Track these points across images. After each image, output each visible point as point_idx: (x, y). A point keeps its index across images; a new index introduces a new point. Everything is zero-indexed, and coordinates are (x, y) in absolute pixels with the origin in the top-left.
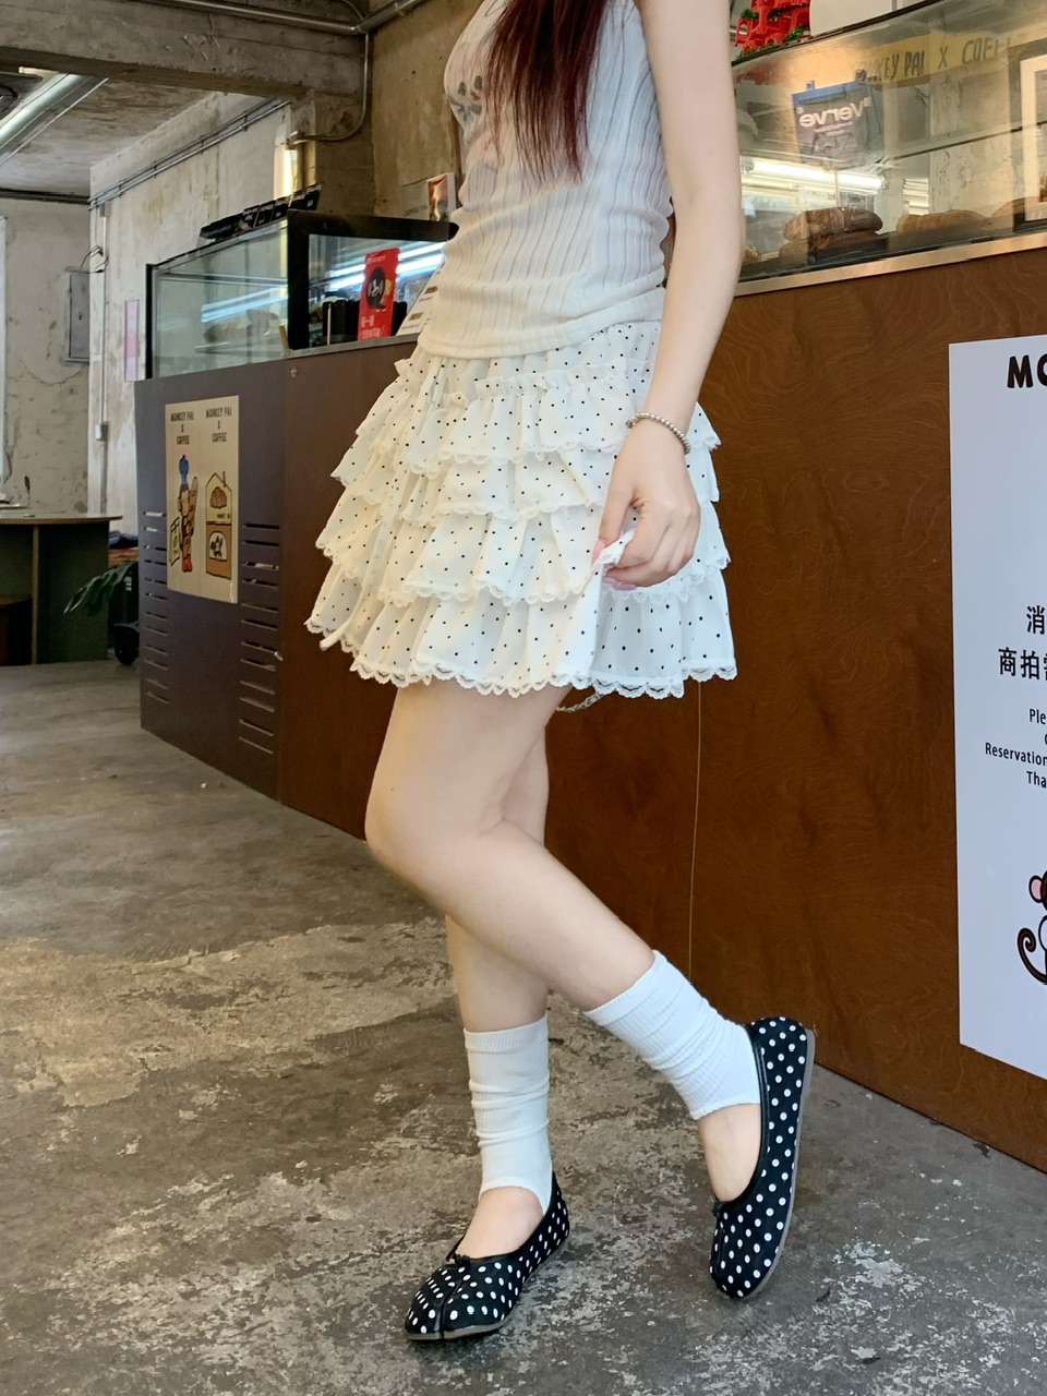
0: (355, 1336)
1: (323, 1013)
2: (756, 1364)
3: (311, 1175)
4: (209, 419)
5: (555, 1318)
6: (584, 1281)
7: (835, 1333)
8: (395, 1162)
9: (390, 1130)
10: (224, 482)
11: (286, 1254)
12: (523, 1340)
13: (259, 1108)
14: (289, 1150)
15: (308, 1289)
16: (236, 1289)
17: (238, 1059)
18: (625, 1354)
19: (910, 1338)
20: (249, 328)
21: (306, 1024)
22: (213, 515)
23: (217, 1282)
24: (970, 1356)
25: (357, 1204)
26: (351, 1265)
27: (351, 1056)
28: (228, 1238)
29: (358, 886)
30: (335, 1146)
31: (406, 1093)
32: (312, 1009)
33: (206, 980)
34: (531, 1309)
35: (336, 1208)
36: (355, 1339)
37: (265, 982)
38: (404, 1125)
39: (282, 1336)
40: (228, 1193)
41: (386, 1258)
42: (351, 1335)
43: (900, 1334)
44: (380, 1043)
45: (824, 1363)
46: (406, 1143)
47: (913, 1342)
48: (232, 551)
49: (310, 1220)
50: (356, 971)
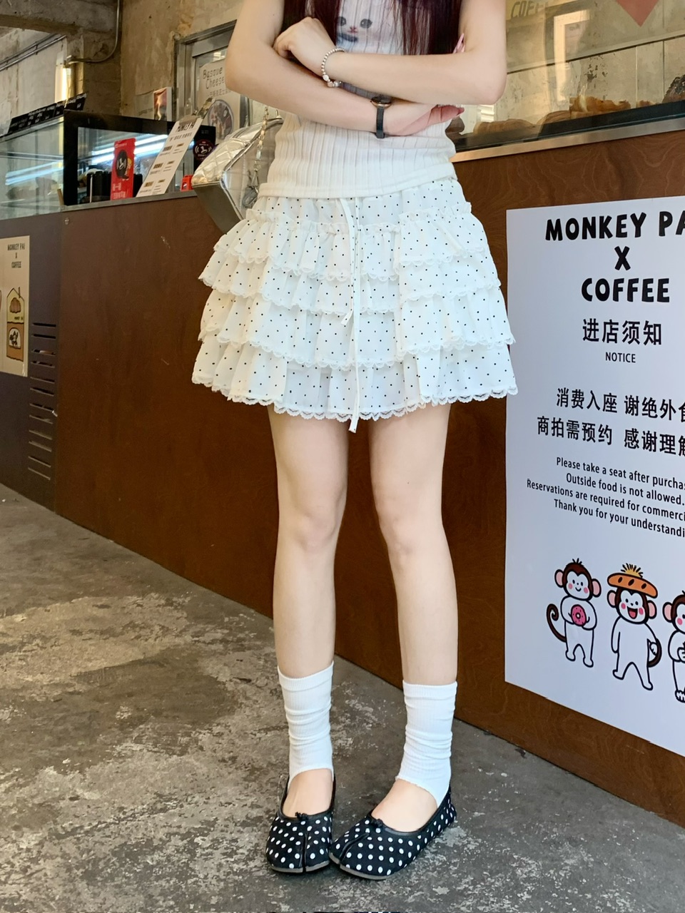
0: (101, 879)
1: (82, 658)
2: (369, 898)
3: (73, 769)
4: (10, 251)
5: (236, 867)
6: (257, 841)
7: (422, 877)
8: (129, 760)
9: (127, 738)
10: (19, 294)
11: (55, 822)
12: (214, 882)
13: (37, 722)
14: (58, 751)
15: (69, 846)
16: (21, 847)
17: (24, 688)
18: (282, 892)
19: (472, 881)
20: (37, 190)
21: (70, 665)
22: (12, 317)
23: (9, 842)
24: (512, 893)
25: (103, 789)
26: (99, 830)
27: (101, 687)
28: (16, 812)
29: (107, 571)
30: (90, 749)
31: (137, 714)
32: (75, 654)
33: (3, 634)
34: (220, 861)
35: (89, 791)
36: (102, 881)
37: (44, 636)
38: (135, 735)
39: (52, 879)
40: (17, 780)
41: (123, 824)
42: (99, 878)
43: (466, 878)
44: (120, 678)
45: (414, 897)
46: (137, 747)
47: (474, 883)
48: (24, 341)
49: (71, 799)
50: (105, 629)
